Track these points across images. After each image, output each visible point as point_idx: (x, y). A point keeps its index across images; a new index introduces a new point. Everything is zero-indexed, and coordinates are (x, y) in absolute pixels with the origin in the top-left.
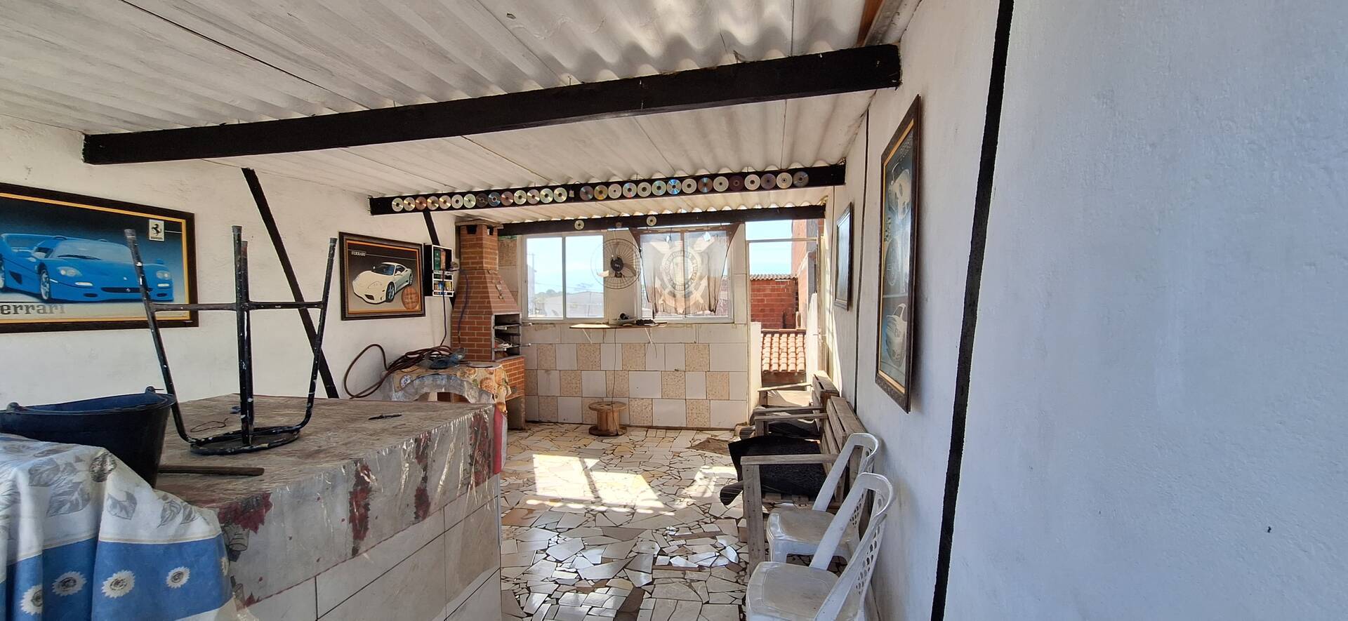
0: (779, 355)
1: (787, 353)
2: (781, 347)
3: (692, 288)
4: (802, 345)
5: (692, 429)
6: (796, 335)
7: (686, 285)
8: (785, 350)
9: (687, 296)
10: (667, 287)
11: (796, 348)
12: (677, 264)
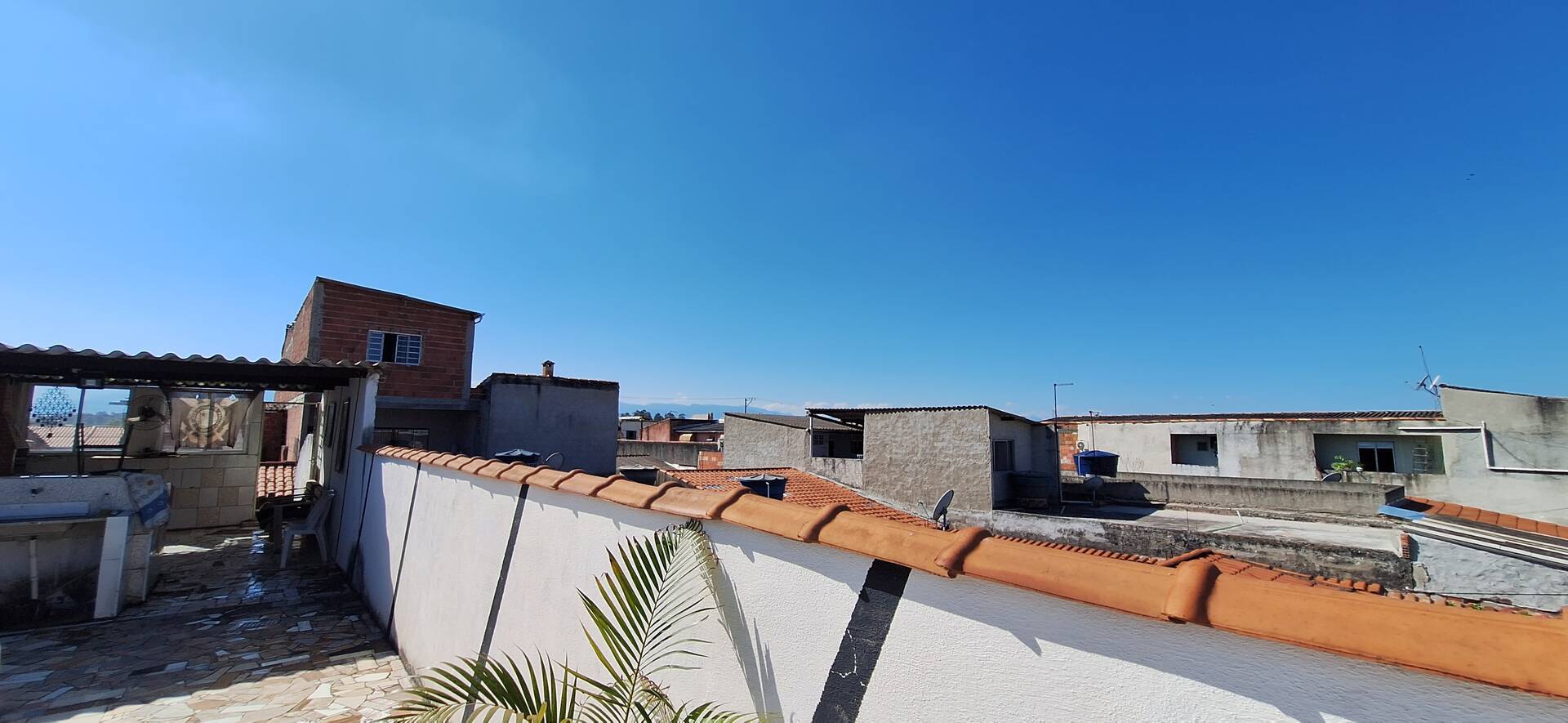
0: (266, 484)
1: (274, 482)
2: (268, 477)
3: (215, 430)
4: (290, 475)
5: (202, 528)
6: (284, 467)
7: (210, 429)
8: (273, 480)
9: (210, 436)
10: (191, 430)
11: (284, 478)
12: (203, 415)
